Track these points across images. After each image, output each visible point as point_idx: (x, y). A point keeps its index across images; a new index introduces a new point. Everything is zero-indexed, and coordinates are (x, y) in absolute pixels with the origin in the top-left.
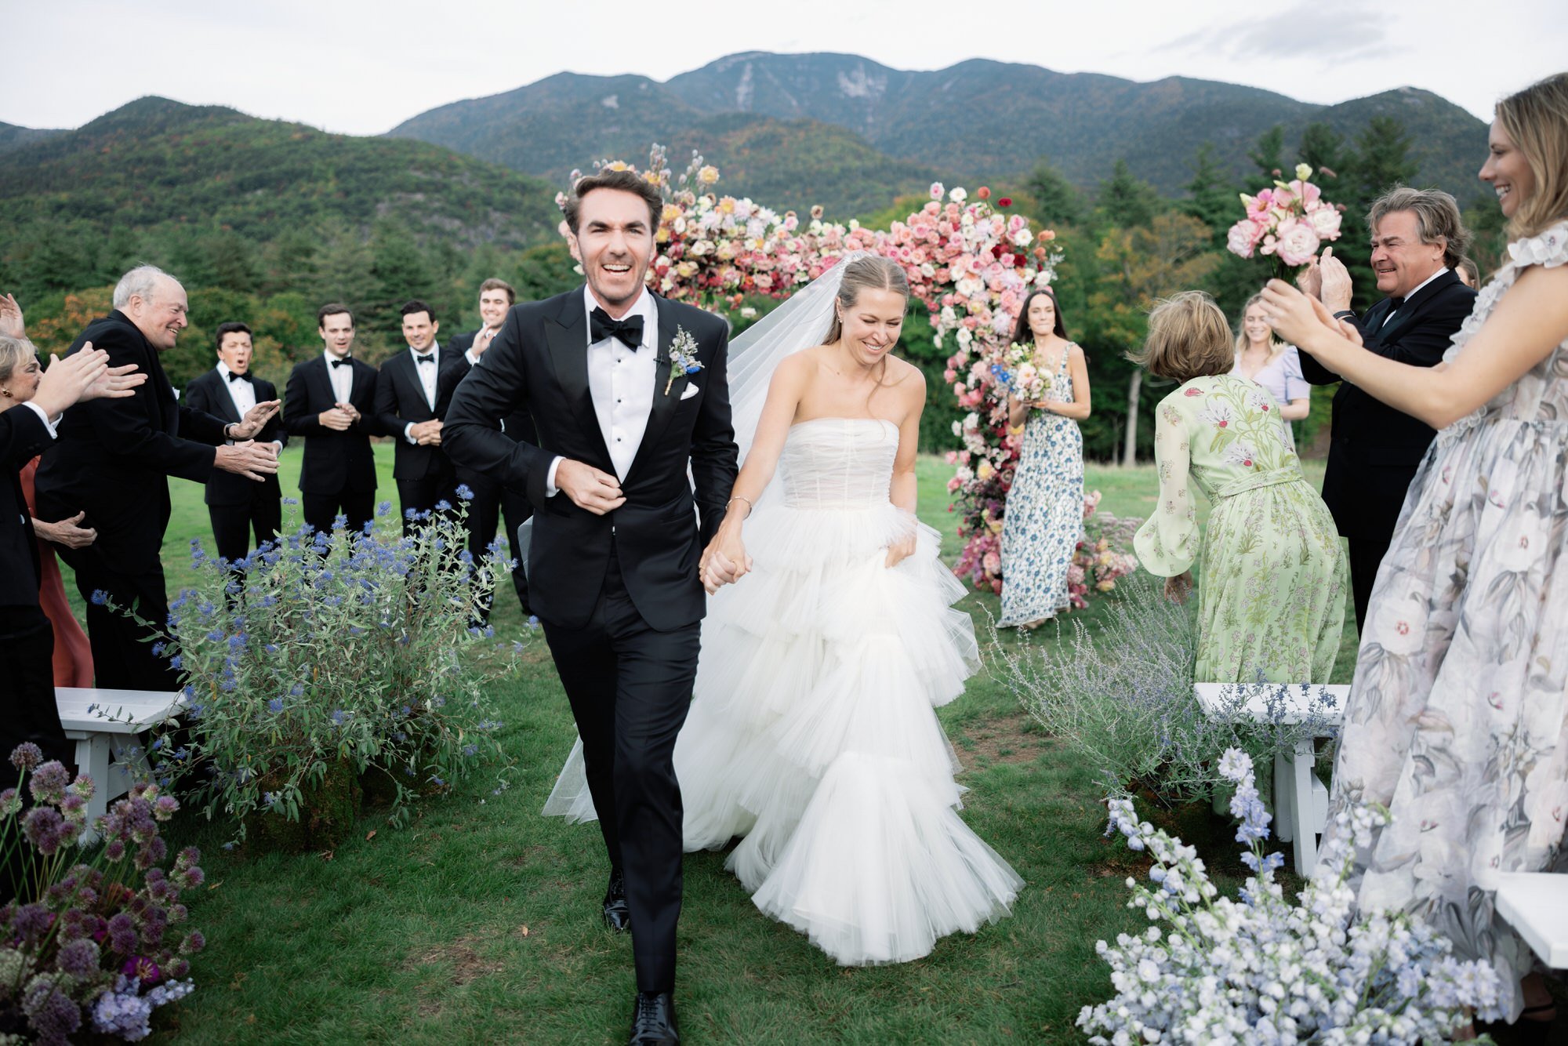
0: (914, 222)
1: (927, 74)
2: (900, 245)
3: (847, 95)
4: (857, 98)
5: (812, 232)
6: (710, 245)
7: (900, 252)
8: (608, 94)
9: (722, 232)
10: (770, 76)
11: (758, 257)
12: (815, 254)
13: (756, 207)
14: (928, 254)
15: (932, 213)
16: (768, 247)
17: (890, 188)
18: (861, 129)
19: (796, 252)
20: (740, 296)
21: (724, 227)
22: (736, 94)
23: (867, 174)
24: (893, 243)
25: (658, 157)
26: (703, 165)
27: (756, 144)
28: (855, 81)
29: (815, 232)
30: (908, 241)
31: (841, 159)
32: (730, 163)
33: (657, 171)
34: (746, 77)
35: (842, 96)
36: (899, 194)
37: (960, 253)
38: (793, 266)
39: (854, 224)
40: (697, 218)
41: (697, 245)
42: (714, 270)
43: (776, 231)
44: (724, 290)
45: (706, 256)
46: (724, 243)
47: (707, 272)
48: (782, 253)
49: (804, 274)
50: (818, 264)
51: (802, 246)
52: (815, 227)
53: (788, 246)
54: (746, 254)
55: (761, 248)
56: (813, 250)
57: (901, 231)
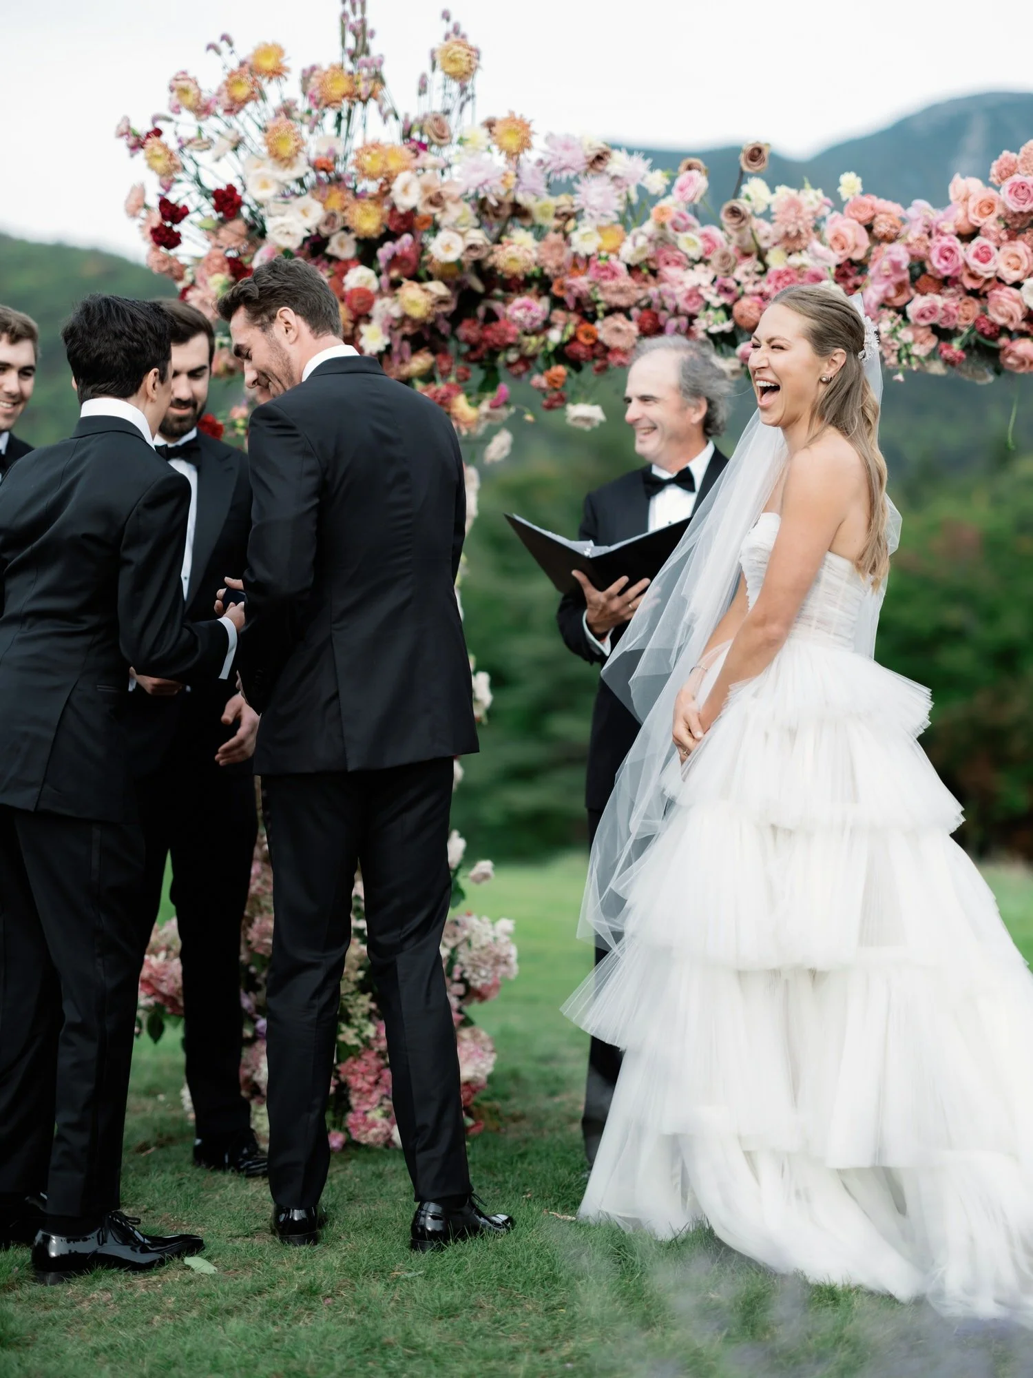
0: (1008, 172)
2: (967, 236)
5: (742, 204)
6: (478, 236)
7: (968, 253)
9: (514, 209)
11: (606, 271)
12: (752, 264)
13: (600, 145)
16: (632, 247)
19: (703, 261)
21: (520, 197)
24: (949, 228)
29: (750, 207)
30: (990, 223)
38: (694, 294)
39: (852, 185)
41: (443, 236)
42: (497, 306)
44: (523, 358)
45: (470, 265)
47: (481, 311)
48: (668, 263)
49: (722, 314)
50: (758, 288)
51: (718, 244)
52: (752, 196)
53: (682, 244)
54: (575, 266)
55: (615, 251)
56: (747, 255)
57: (971, 199)
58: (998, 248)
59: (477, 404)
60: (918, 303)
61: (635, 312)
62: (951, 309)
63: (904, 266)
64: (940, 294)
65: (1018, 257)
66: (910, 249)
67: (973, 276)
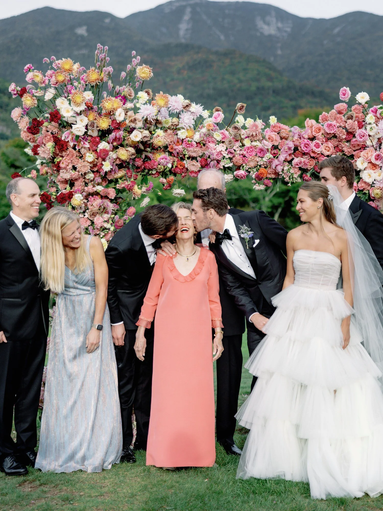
0: (325, 119)
1: (322, 21)
2: (312, 139)
3: (262, 33)
4: (270, 36)
5: (236, 124)
6: (146, 133)
7: (312, 145)
8: (80, 25)
9: (157, 122)
10: (205, 17)
11: (189, 145)
12: (239, 144)
13: (187, 101)
14: (336, 147)
15: (340, 112)
16: (197, 137)
17: (293, 103)
18: (272, 59)
19: (222, 142)
20: (172, 177)
21: (159, 118)
22: (178, 29)
23: (276, 92)
24: (306, 137)
25: (102, 56)
26: (140, 64)
27: (192, 67)
28: (268, 24)
29: (240, 125)
30: (319, 135)
31: (258, 80)
32: (173, 80)
33: (100, 69)
34: (186, 17)
35: (258, 34)
36: (301, 108)
37: (364, 147)
38: (220, 153)
39: (273, 120)
40: (136, 110)
41: (135, 132)
42: (150, 155)
43: (206, 123)
44: (158, 173)
45: (142, 142)
46: (159, 132)
47: (143, 156)
48: (209, 142)
49: (229, 161)
50: (241, 153)
51: (227, 136)
52: (239, 121)
53: (215, 136)
54: (178, 142)
55: (191, 137)
56: (237, 141)
57: (313, 127)
58: (322, 144)
59: (141, 189)
60: (296, 160)
61: (198, 158)
62: (306, 163)
63: (292, 149)
64: (302, 157)
65: (329, 147)
66: (294, 143)
67: (314, 152)
